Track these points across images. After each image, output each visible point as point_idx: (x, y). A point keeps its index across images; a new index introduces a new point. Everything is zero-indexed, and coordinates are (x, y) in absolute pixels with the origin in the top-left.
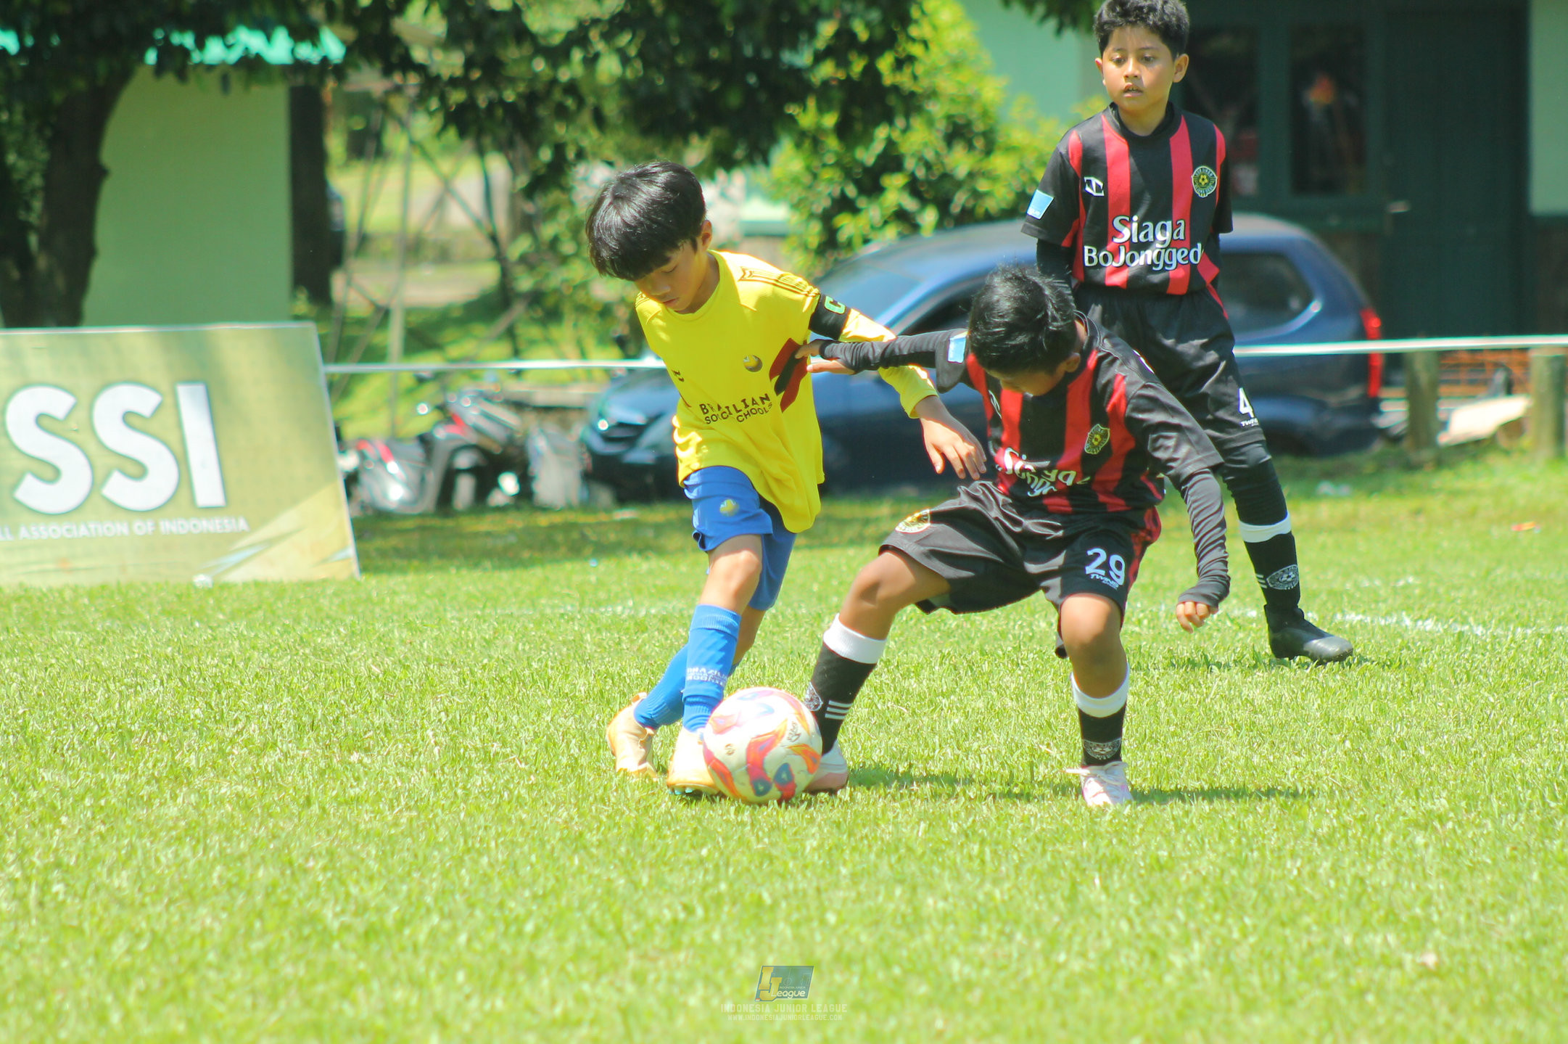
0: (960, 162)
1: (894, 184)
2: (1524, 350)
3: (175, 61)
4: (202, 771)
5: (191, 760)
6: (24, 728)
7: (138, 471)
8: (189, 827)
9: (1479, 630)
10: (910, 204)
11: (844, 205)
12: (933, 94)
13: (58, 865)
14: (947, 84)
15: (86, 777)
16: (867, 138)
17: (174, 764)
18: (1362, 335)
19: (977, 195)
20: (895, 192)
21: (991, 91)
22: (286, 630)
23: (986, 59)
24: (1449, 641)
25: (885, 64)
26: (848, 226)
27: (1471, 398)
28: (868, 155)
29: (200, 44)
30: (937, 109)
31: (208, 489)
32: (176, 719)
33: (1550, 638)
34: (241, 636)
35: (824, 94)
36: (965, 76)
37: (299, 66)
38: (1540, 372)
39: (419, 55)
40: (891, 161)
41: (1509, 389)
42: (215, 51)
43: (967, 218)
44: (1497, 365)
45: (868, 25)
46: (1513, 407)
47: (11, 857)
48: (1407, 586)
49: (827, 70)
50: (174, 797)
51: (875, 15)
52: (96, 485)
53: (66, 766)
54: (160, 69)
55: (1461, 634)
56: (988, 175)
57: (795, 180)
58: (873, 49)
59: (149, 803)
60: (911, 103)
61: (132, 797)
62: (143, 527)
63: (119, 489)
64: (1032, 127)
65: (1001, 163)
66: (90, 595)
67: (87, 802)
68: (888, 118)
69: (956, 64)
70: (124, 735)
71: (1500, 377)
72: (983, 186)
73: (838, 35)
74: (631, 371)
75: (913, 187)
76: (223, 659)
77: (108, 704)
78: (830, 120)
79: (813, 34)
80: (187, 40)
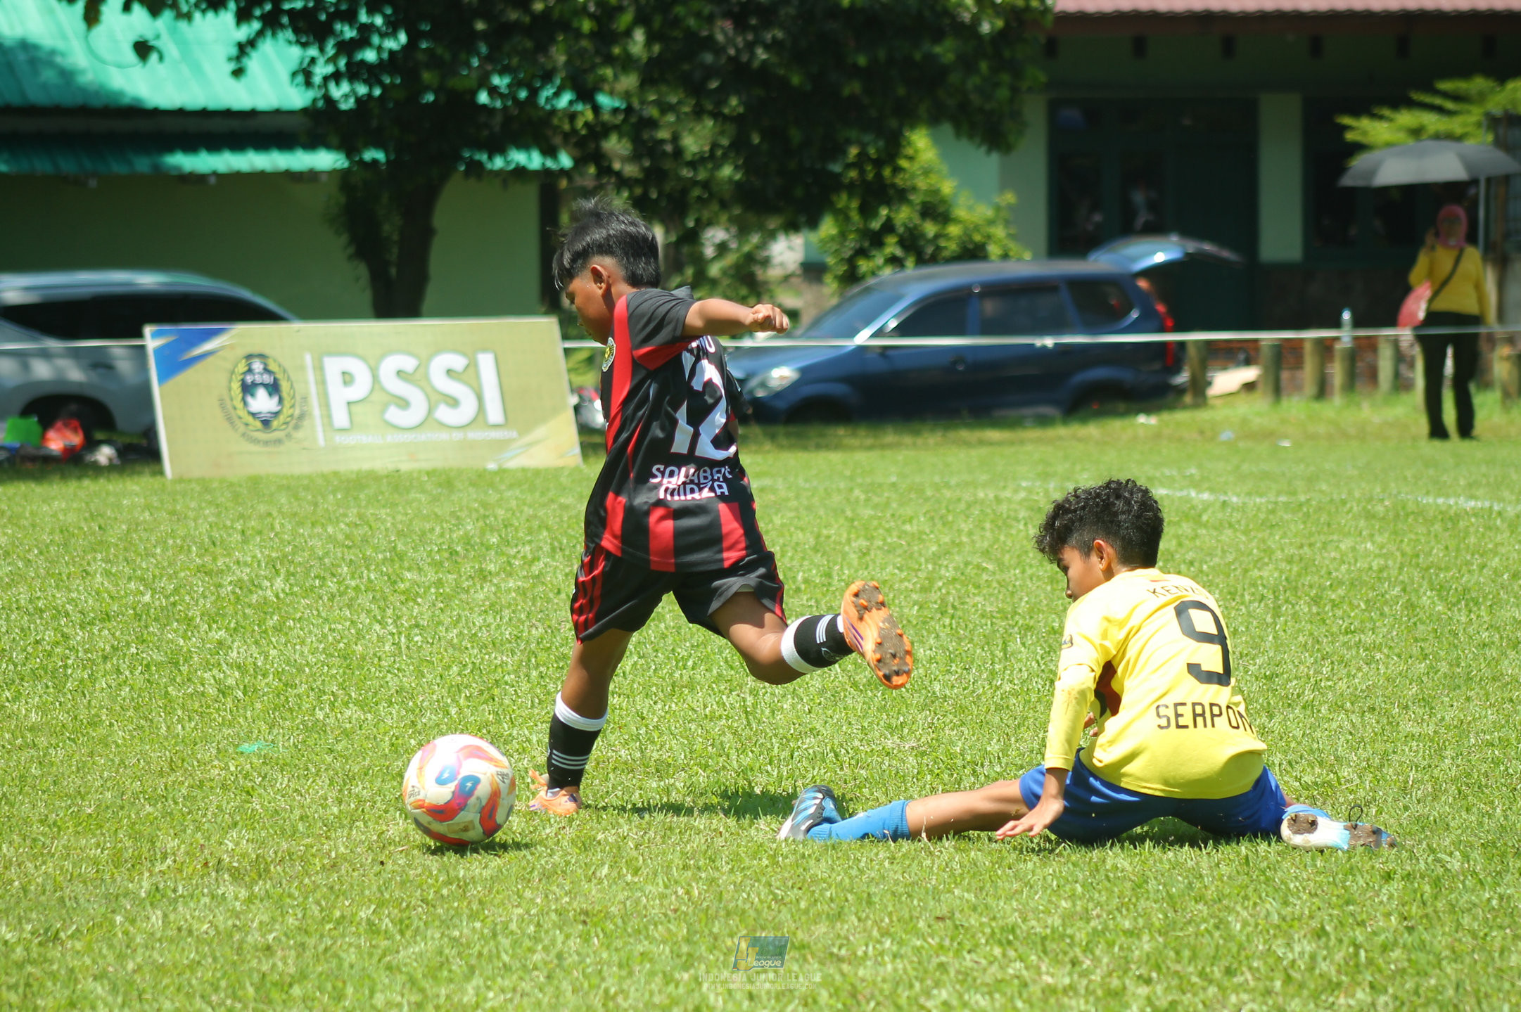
0: (930, 229)
1: (891, 240)
2: (1256, 341)
3: (476, 169)
4: (498, 574)
5: (492, 567)
6: (395, 548)
7: (454, 402)
8: (492, 605)
9: (1234, 499)
10: (898, 252)
11: (861, 252)
12: (914, 189)
13: (417, 626)
14: (922, 184)
15: (431, 576)
16: (875, 214)
17: (481, 570)
18: (1162, 329)
19: (938, 249)
20: (892, 247)
21: (947, 188)
22: (542, 494)
23: (944, 168)
24: (1218, 505)
25: (887, 172)
26: (864, 265)
27: (1225, 368)
28: (876, 225)
29: (490, 158)
30: (916, 198)
31: (495, 413)
32: (482, 544)
33: (1276, 503)
34: (517, 498)
35: (851, 188)
36: (933, 179)
37: (546, 172)
38: (1266, 353)
39: (617, 166)
40: (888, 227)
41: (1248, 362)
42: (498, 163)
43: (934, 260)
44: (1240, 349)
45: (878, 150)
46: (1250, 374)
47: (390, 621)
48: (1192, 475)
49: (853, 174)
50: (482, 588)
51: (881, 143)
52: (430, 411)
53: (420, 569)
54: (467, 173)
55: (1224, 502)
56: (947, 237)
57: (832, 239)
58: (878, 163)
59: (467, 591)
60: (901, 195)
61: (458, 588)
62: (457, 435)
63: (444, 414)
64: (970, 208)
65: (954, 230)
66: (428, 473)
67: (433, 590)
68: (888, 203)
69: (927, 172)
70: (453, 553)
71: (1242, 357)
72: (943, 243)
73: (859, 155)
74: (737, 348)
75: (902, 243)
76: (507, 510)
77: (442, 535)
78: (855, 204)
79: (844, 153)
80: (483, 157)
